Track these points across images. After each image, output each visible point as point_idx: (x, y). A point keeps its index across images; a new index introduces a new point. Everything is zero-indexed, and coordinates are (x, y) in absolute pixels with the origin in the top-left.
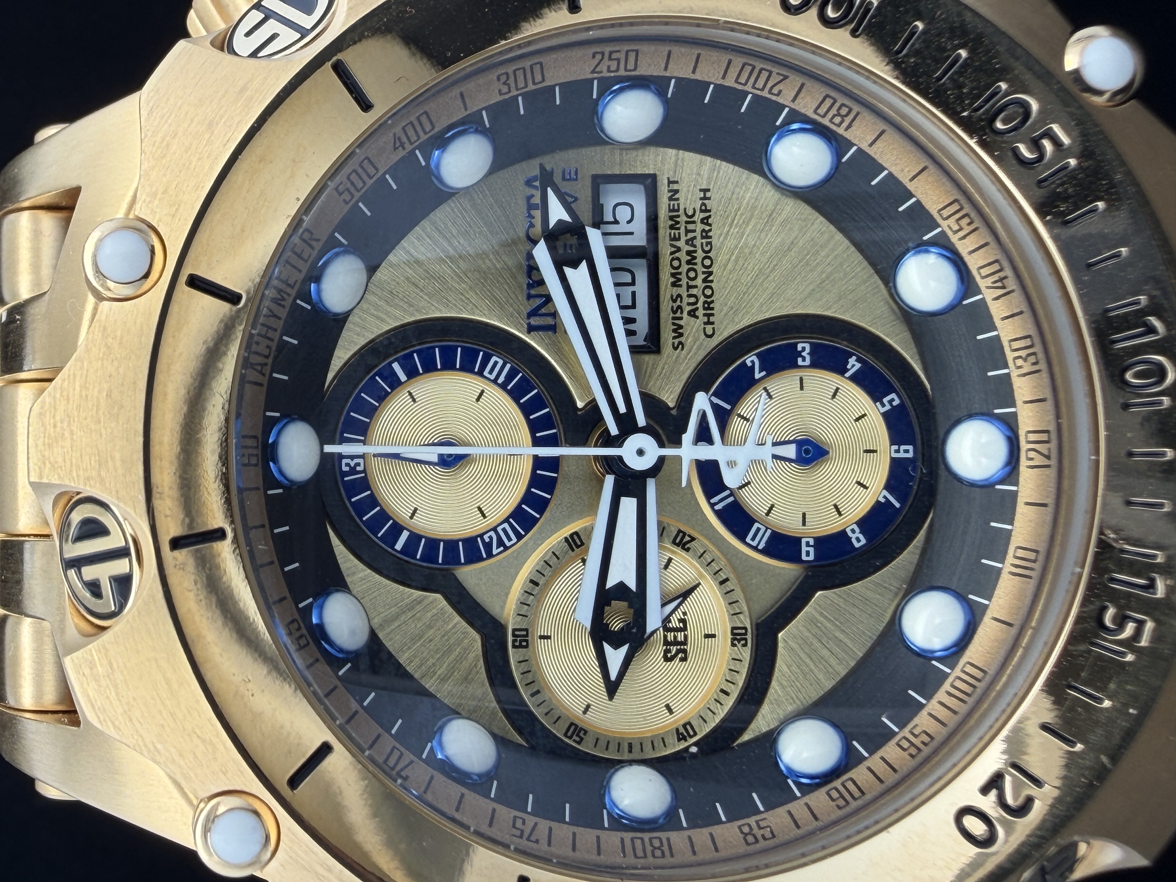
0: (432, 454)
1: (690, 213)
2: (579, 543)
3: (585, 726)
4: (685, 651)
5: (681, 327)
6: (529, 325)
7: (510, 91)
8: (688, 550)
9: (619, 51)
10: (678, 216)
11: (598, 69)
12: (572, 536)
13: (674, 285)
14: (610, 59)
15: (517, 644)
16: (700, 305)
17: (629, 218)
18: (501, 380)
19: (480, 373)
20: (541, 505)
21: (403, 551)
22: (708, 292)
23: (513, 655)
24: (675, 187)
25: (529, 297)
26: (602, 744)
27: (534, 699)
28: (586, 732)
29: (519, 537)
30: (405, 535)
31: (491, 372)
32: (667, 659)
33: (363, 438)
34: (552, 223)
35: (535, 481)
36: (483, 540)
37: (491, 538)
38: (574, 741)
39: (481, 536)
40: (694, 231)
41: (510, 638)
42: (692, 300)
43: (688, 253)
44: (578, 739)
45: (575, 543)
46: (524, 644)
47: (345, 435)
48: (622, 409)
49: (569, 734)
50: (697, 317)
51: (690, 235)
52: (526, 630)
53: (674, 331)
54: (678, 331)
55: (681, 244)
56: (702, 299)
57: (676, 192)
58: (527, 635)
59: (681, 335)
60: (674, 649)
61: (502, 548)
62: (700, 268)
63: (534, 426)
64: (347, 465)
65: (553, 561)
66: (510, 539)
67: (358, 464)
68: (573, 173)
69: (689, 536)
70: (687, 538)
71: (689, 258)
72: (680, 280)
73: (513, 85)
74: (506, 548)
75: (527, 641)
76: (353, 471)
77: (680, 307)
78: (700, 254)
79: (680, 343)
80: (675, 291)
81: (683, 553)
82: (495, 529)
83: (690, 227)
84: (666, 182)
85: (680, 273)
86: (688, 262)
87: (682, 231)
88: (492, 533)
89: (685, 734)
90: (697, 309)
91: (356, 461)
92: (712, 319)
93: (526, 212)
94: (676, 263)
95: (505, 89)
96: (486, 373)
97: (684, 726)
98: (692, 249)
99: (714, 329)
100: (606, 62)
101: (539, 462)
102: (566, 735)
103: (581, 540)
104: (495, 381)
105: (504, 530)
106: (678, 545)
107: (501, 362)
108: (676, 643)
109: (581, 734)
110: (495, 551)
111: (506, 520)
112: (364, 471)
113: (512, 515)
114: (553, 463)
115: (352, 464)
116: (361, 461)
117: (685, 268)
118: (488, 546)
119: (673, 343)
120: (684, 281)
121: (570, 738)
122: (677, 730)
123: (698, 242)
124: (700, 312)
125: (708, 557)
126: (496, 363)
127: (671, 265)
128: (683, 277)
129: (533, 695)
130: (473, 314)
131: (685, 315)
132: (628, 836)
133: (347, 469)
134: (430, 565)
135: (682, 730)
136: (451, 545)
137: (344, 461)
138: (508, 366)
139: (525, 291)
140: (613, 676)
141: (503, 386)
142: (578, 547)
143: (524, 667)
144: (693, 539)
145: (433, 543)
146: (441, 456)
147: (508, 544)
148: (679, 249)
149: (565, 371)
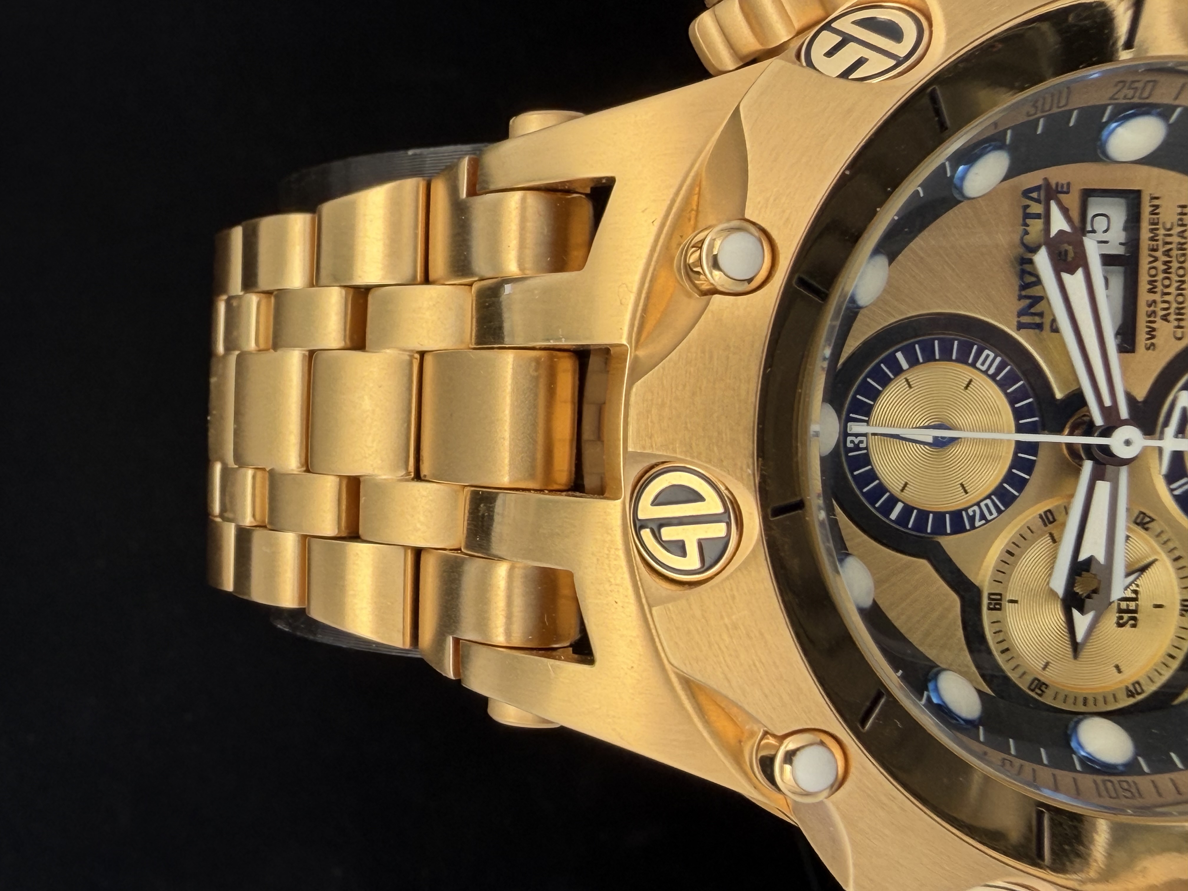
0: (928, 436)
1: (1168, 226)
2: (1051, 519)
3: (1047, 682)
4: (1135, 619)
5: (1154, 330)
6: (1019, 322)
7: (1035, 114)
8: (1147, 529)
9: (1138, 81)
10: (1157, 229)
11: (1116, 97)
12: (1045, 512)
13: (1151, 291)
14: (1129, 88)
15: (991, 606)
16: (1172, 311)
17: (1105, 228)
18: (992, 371)
19: (973, 365)
20: (1021, 484)
21: (898, 521)
22: (1180, 299)
23: (986, 616)
24: (1156, 202)
25: (1021, 298)
26: (1061, 697)
27: (1004, 655)
28: (1047, 686)
29: (1000, 511)
30: (899, 506)
31: (983, 364)
32: (1120, 625)
33: (867, 419)
34: (1054, 232)
35: (1017, 462)
36: (967, 514)
37: (974, 511)
38: (1037, 693)
39: (966, 510)
40: (1170, 243)
41: (985, 601)
42: (1166, 305)
43: (1165, 263)
44: (1039, 692)
45: (1048, 518)
46: (998, 606)
47: (851, 415)
48: (1108, 403)
49: (1033, 687)
50: (1168, 321)
51: (1168, 247)
52: (1000, 595)
53: (1148, 333)
54: (1151, 333)
55: (1158, 254)
56: (1174, 305)
57: (1157, 207)
58: (1000, 600)
59: (1153, 337)
60: (1126, 616)
61: (983, 522)
62: (1174, 277)
63: (1018, 414)
64: (852, 442)
65: (1028, 535)
66: (991, 513)
67: (861, 442)
68: (1065, 186)
69: (1149, 517)
70: (1148, 519)
71: (1166, 267)
72: (1155, 287)
73: (1040, 108)
74: (988, 521)
75: (1000, 604)
76: (857, 448)
77: (1154, 312)
78: (1175, 265)
79: (1153, 344)
80: (1151, 297)
81: (1142, 532)
82: (978, 504)
83: (1169, 239)
84: (1149, 198)
85: (1155, 281)
86: (1165, 271)
87: (1160, 243)
88: (976, 508)
89: (1134, 691)
90: (1169, 314)
91: (860, 438)
92: (1182, 324)
93: (1021, 219)
94: (1153, 272)
95: (1032, 111)
96: (978, 365)
97: (1133, 684)
98: (1169, 259)
99: (1183, 333)
100: (1125, 91)
101: (1020, 446)
102: (1029, 688)
103: (1054, 518)
104: (985, 372)
105: (987, 506)
106: (1138, 524)
107: (992, 355)
108: (1128, 611)
109: (1043, 688)
110: (977, 524)
111: (989, 497)
112: (866, 448)
113: (994, 493)
114: (1033, 448)
115: (856, 441)
116: (863, 439)
117: (1161, 276)
118: (972, 519)
119: (1146, 344)
120: (1160, 288)
121: (1033, 690)
122: (1127, 688)
123: (1174, 253)
124: (1172, 317)
125: (1165, 537)
126: (988, 356)
127: (1148, 273)
128: (1158, 284)
129: (1003, 652)
130: (970, 311)
131: (1158, 319)
132: (1099, 778)
133: (851, 445)
134: (918, 534)
135: (1131, 688)
136: (940, 517)
137: (849, 439)
138: (998, 359)
139: (1017, 293)
140: (1079, 637)
141: (993, 377)
142: (1051, 523)
143: (997, 627)
144: (1153, 520)
145: (923, 515)
146: (936, 438)
147: (989, 517)
148: (1156, 259)
149: (1048, 366)
